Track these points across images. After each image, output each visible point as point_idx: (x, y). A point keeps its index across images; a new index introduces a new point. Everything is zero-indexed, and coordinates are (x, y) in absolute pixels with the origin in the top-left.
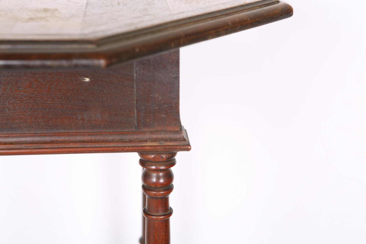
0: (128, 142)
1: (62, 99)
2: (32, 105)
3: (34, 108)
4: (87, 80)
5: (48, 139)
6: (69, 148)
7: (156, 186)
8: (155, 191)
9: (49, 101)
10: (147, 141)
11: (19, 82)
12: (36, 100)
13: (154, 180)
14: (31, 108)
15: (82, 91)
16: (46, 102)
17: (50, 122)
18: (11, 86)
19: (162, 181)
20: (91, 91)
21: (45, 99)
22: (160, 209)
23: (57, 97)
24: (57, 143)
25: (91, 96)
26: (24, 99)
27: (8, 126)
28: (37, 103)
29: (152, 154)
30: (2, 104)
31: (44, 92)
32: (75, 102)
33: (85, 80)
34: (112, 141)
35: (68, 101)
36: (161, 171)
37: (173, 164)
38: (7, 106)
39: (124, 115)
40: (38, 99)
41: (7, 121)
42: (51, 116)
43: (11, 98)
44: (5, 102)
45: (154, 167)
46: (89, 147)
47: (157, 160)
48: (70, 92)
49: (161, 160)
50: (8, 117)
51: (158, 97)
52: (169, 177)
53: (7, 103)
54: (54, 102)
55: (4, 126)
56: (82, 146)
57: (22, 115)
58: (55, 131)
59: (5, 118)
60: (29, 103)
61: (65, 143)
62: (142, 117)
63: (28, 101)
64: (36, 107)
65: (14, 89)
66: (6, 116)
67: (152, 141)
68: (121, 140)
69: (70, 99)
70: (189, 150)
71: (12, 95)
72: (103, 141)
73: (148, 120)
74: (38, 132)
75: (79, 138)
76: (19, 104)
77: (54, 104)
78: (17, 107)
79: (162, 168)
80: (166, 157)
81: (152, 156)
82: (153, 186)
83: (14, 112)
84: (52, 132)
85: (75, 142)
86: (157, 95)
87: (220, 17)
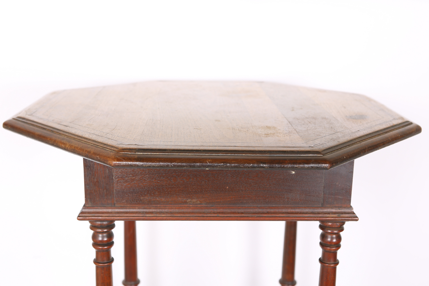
0: (317, 214)
1: (276, 185)
2: (257, 188)
3: (258, 190)
4: (294, 172)
5: (265, 210)
6: (279, 217)
7: (331, 244)
8: (329, 247)
9: (268, 186)
10: (329, 214)
11: (250, 174)
12: (259, 185)
13: (329, 239)
14: (256, 190)
15: (289, 180)
16: (266, 187)
17: (267, 200)
18: (245, 176)
19: (334, 240)
20: (295, 180)
21: (265, 185)
22: (332, 260)
23: (273, 183)
24: (271, 214)
25: (295, 183)
26: (252, 184)
27: (240, 201)
28: (260, 187)
29: (330, 222)
30: (238, 187)
31: (265, 180)
32: (284, 187)
33: (292, 172)
34: (307, 213)
35: (280, 186)
36: (335, 234)
37: (342, 230)
38: (241, 188)
39: (315, 196)
40: (261, 185)
41: (240, 198)
42: (268, 195)
43: (244, 184)
44: (240, 186)
45: (330, 231)
46: (292, 217)
47: (333, 227)
48: (281, 180)
49: (336, 227)
50: (241, 196)
51: (338, 185)
52: (339, 238)
53: (241, 187)
54: (270, 187)
55: (238, 202)
56: (287, 216)
57: (250, 194)
58: (270, 205)
59: (239, 196)
60: (255, 187)
61: (276, 214)
62: (326, 198)
63: (255, 186)
64: (259, 189)
65: (246, 178)
66: (240, 195)
67: (333, 214)
68: (313, 213)
69: (281, 185)
70: (357, 220)
71: (245, 181)
72: (301, 213)
73: (330, 200)
74: (259, 206)
75: (284, 210)
76: (249, 188)
77: (271, 188)
78: (248, 189)
79: (335, 232)
80: (340, 224)
81: (331, 224)
82: (329, 244)
83: (245, 192)
84: (267, 206)
85: (283, 213)
86: (337, 184)
87: (382, 134)
